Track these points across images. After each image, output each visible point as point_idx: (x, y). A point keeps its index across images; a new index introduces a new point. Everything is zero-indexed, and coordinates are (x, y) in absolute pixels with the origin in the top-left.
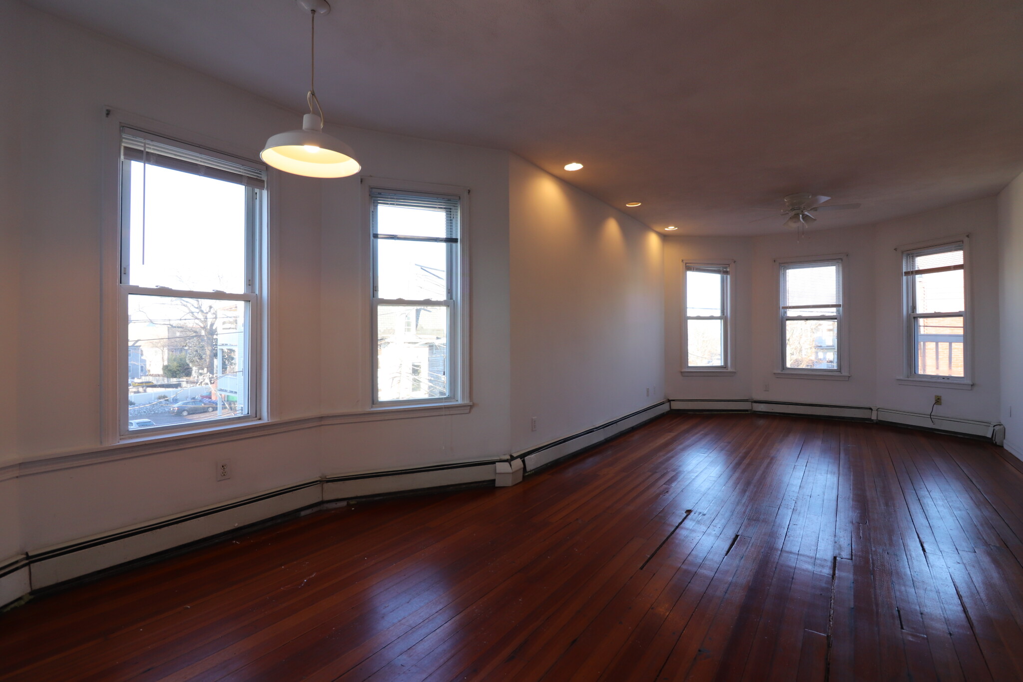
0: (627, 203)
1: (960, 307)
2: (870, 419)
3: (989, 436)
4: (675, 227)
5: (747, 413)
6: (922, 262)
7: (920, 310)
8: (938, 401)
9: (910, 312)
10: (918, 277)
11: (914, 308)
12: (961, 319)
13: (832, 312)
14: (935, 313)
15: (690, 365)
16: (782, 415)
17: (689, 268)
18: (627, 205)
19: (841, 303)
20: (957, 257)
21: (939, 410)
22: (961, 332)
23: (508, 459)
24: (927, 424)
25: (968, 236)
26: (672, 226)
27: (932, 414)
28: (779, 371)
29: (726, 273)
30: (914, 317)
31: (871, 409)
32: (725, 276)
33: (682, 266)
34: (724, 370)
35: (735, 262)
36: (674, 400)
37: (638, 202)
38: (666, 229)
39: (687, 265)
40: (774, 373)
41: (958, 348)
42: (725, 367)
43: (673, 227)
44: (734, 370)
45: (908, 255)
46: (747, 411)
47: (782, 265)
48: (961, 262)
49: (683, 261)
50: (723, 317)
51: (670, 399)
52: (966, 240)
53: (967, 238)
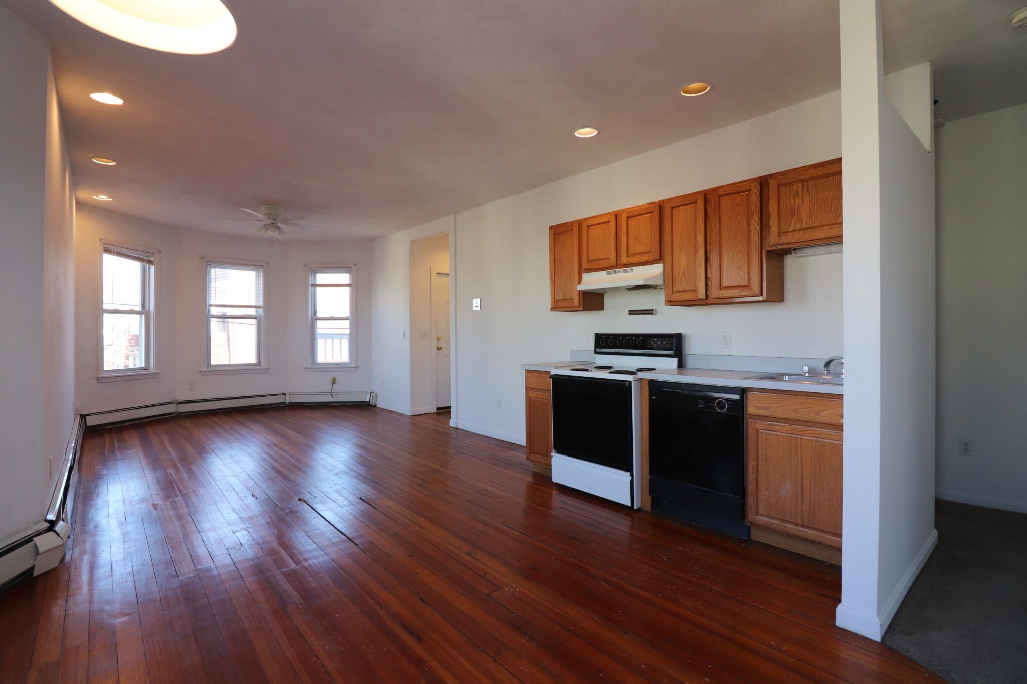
0: (95, 157)
1: (347, 314)
2: (284, 403)
3: (367, 400)
4: (109, 198)
5: (170, 416)
6: (321, 278)
7: (319, 315)
8: (334, 381)
9: (313, 315)
10: (318, 289)
11: (315, 312)
12: (348, 322)
13: (253, 312)
14: (331, 317)
15: (106, 368)
16: (207, 412)
17: (108, 251)
18: (93, 160)
19: (261, 304)
20: (345, 278)
21: (337, 388)
22: (348, 331)
23: (49, 527)
24: (328, 399)
25: (355, 265)
26: (105, 195)
27: (332, 391)
28: (205, 369)
29: (150, 262)
30: (315, 319)
31: (285, 394)
32: (147, 265)
33: (99, 246)
34: (146, 372)
35: (160, 252)
36: (89, 415)
37: (114, 161)
38: (95, 197)
39: (106, 245)
40: (200, 371)
41: (345, 343)
42: (147, 368)
43: (107, 198)
44: (158, 371)
45: (313, 271)
46: (170, 414)
47: (209, 263)
48: (348, 282)
49: (101, 240)
50: (144, 311)
51: (84, 414)
52: (353, 267)
53: (354, 266)
